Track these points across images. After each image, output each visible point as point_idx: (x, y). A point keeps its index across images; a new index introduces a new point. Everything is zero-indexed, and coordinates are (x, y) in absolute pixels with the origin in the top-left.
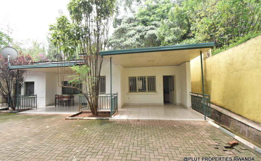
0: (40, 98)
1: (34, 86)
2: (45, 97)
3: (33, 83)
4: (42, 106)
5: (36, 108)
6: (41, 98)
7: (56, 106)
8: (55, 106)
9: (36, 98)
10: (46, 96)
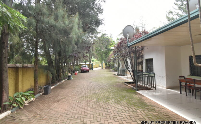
0: (159, 76)
1: (153, 63)
2: (165, 77)
3: (151, 60)
4: (163, 87)
5: (155, 88)
6: (161, 77)
7: (181, 93)
8: (179, 92)
9: (154, 77)
10: (166, 75)
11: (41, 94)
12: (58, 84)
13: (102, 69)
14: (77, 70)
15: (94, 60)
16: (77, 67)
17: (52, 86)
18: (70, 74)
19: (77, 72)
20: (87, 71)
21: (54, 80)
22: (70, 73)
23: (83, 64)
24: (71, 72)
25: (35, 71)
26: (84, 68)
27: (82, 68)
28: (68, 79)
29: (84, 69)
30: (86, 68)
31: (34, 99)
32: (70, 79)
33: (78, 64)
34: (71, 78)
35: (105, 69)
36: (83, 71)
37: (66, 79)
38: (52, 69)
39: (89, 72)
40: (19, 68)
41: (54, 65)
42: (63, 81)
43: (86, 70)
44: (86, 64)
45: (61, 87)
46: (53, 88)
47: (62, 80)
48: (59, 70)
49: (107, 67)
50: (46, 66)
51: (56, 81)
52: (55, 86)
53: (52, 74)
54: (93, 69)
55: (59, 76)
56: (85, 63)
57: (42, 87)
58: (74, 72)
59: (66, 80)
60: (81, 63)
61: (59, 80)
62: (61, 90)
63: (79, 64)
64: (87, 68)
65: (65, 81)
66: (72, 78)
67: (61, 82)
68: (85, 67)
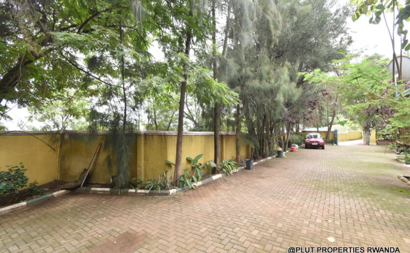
11: (243, 167)
12: (262, 161)
13: (368, 143)
14: (296, 143)
15: (346, 122)
16: (296, 137)
17: (254, 162)
18: (280, 149)
19: (295, 146)
20: (320, 146)
21: (256, 154)
22: (281, 147)
23: (310, 132)
24: (283, 146)
25: (237, 141)
26: (313, 140)
27: (307, 139)
28: (277, 157)
29: (313, 142)
30: (317, 140)
31: (238, 170)
32: (281, 157)
33: (300, 131)
34: (282, 155)
35: (377, 144)
36: (309, 146)
37: (275, 156)
38: (254, 139)
39: (323, 148)
40: (224, 137)
41: (256, 133)
42: (269, 158)
43: (316, 144)
44: (318, 132)
45: (266, 165)
46: (256, 165)
47: (267, 156)
48: (263, 141)
49: (385, 140)
50: (247, 134)
51: (259, 156)
52: (259, 162)
53: (255, 145)
54: (336, 143)
55: (263, 149)
56: (315, 129)
57: (243, 160)
58: (290, 146)
59: (274, 158)
60: (307, 129)
61: (264, 157)
62: (265, 168)
63: (303, 131)
64: (320, 139)
65: (272, 159)
66: (285, 156)
67: (266, 159)
68: (316, 137)
